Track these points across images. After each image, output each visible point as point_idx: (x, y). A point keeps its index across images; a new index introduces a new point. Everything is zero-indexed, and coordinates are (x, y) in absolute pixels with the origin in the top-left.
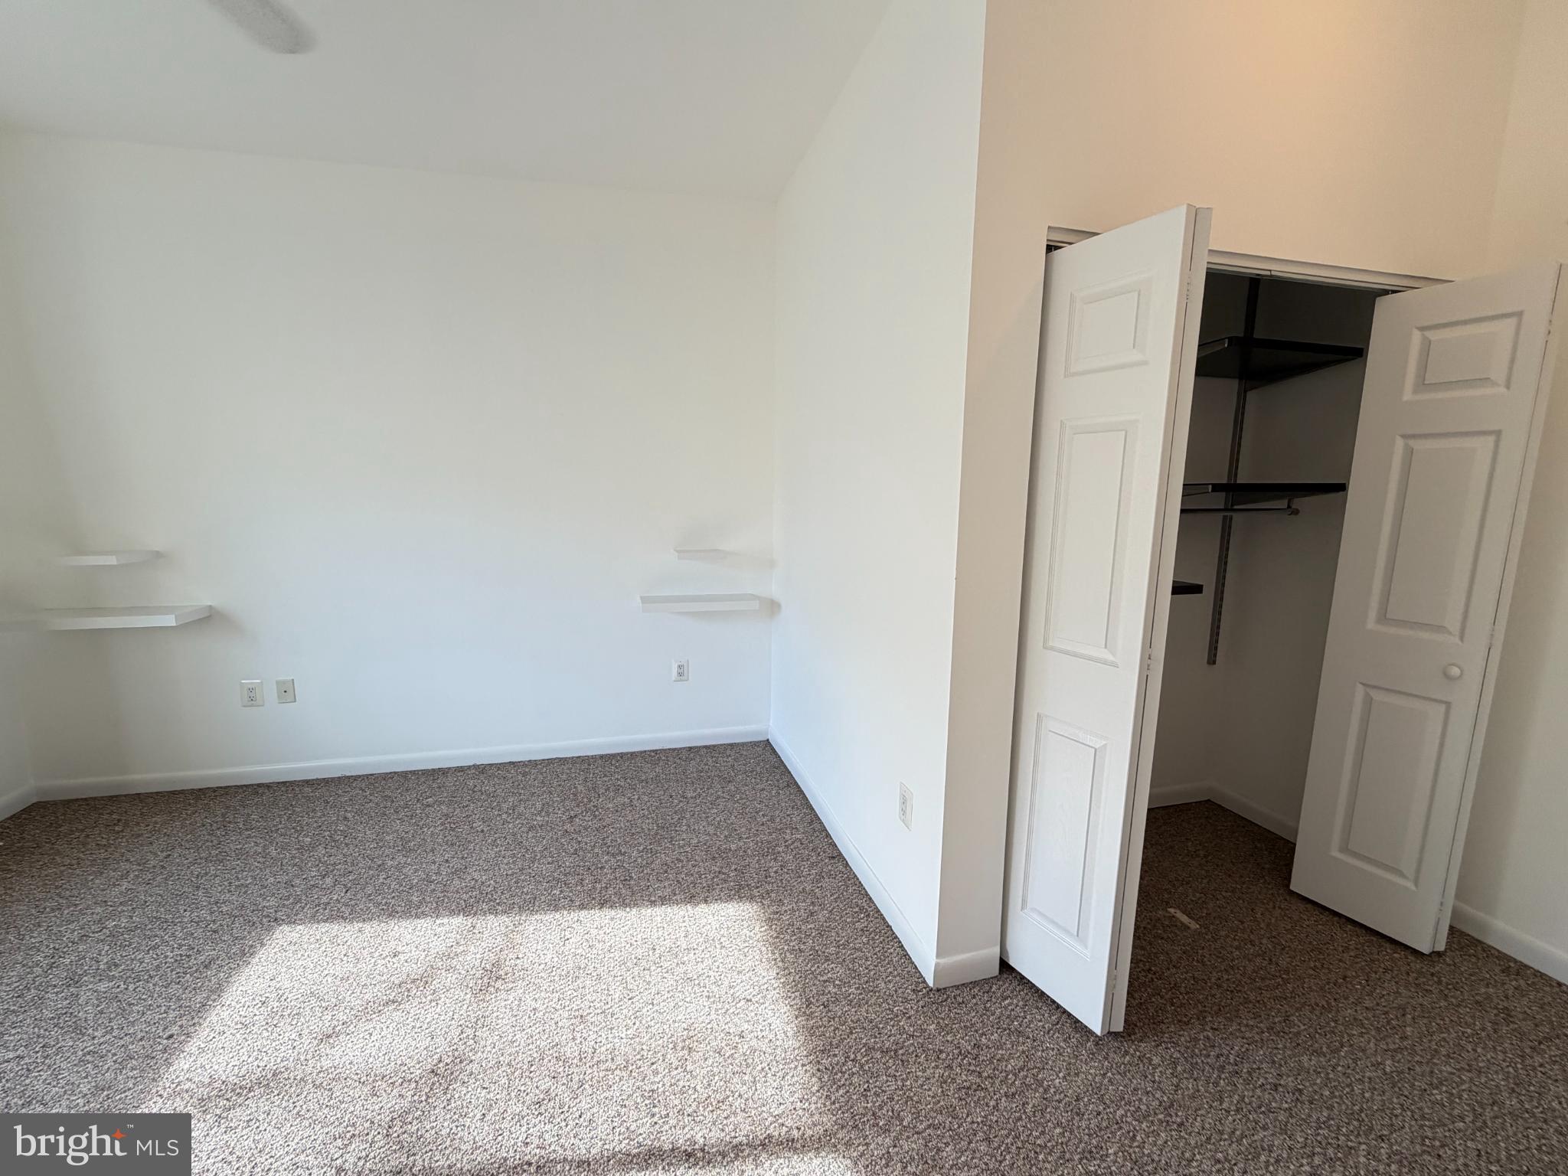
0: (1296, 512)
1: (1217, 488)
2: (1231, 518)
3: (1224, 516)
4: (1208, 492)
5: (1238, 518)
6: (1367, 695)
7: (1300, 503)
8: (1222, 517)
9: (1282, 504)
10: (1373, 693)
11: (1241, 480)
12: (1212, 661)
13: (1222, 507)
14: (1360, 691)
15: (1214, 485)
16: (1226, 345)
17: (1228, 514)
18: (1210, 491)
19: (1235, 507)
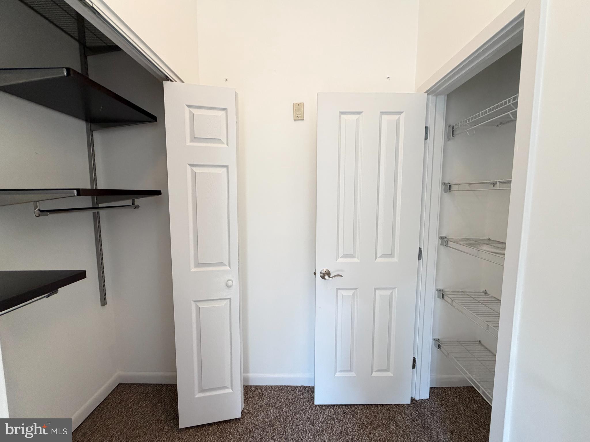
0: (137, 207)
1: (80, 192)
2: (98, 213)
3: (93, 213)
4: (74, 196)
5: (103, 213)
6: (197, 306)
7: (139, 201)
8: (92, 213)
9: (129, 202)
10: (199, 304)
11: (102, 185)
12: (104, 302)
13: (91, 206)
14: (193, 305)
15: (78, 190)
16: (65, 74)
17: (96, 211)
18: (76, 195)
19: (100, 205)
